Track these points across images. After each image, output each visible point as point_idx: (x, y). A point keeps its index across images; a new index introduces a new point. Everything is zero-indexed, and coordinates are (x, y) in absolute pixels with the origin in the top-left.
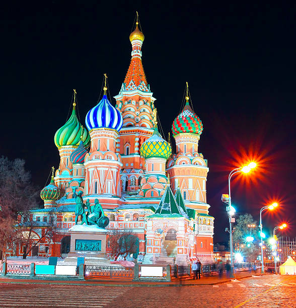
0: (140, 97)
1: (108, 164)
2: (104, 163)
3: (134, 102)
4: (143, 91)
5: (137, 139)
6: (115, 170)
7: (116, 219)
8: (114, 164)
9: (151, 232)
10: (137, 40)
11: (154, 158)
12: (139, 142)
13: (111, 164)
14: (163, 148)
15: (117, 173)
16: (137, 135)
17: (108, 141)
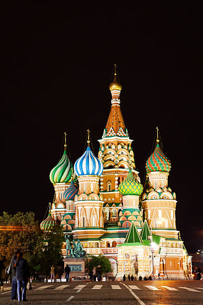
0: (118, 141)
1: (91, 203)
2: (89, 203)
3: (113, 147)
4: (121, 136)
5: (117, 178)
6: (98, 208)
7: (99, 246)
8: (97, 203)
9: (121, 256)
10: (115, 90)
11: (128, 196)
12: (119, 180)
13: (94, 203)
14: (135, 187)
15: (100, 209)
16: (116, 174)
17: (92, 184)
